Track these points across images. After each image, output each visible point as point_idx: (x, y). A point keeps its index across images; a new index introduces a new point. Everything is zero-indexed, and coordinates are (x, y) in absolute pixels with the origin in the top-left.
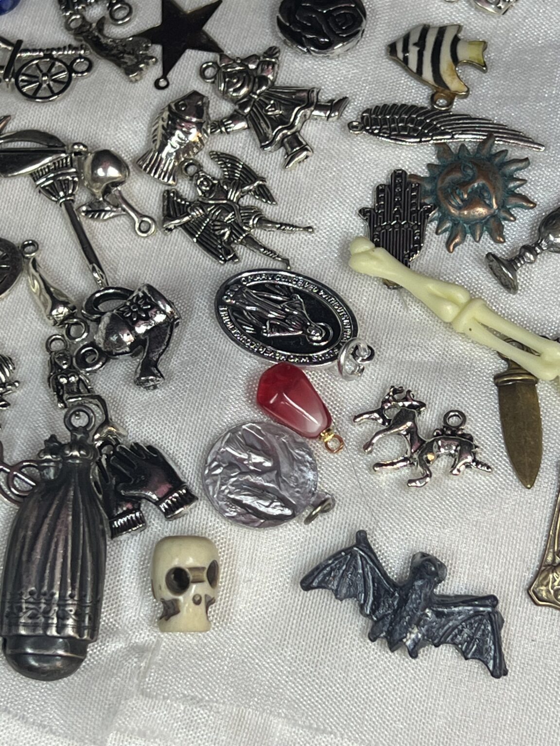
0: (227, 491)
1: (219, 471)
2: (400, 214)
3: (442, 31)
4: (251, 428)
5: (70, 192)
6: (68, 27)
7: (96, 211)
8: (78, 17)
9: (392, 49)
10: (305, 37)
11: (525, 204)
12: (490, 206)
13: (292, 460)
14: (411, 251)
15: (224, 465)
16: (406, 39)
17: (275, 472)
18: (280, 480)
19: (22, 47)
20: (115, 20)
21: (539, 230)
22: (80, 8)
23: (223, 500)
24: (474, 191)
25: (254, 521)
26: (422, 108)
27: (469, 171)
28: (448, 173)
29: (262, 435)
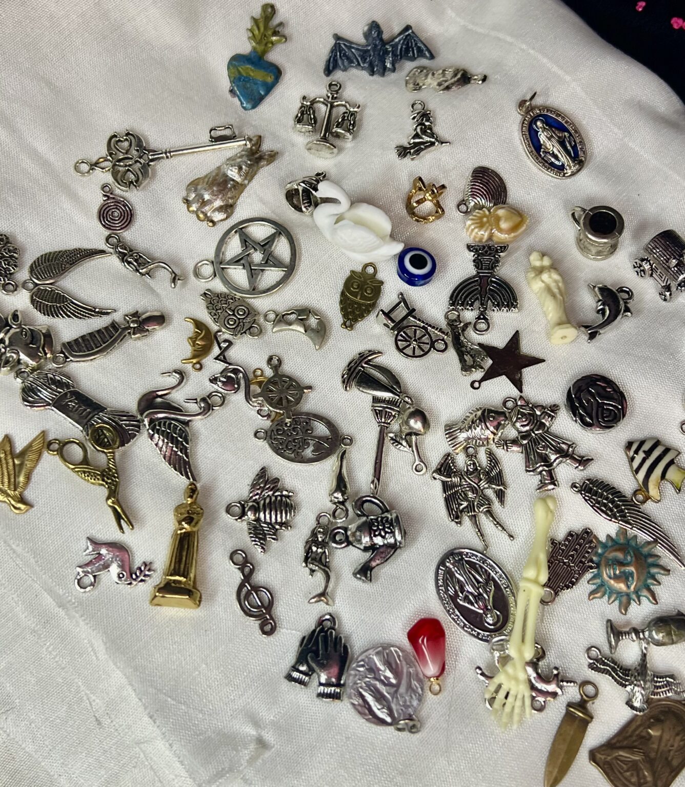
0: (359, 685)
1: (361, 669)
2: (573, 558)
3: (667, 450)
4: (396, 652)
5: (389, 421)
6: (446, 317)
7: (397, 442)
8: (457, 313)
9: (629, 445)
10: (579, 411)
11: (651, 598)
12: (628, 587)
13: (409, 687)
14: (565, 586)
15: (367, 667)
16: (642, 443)
17: (395, 689)
18: (395, 696)
19: (413, 314)
20: (475, 329)
21: (650, 623)
22: (460, 308)
23: (354, 690)
24: (624, 573)
25: (365, 714)
26: (624, 496)
27: (629, 558)
28: (616, 550)
29: (400, 660)
